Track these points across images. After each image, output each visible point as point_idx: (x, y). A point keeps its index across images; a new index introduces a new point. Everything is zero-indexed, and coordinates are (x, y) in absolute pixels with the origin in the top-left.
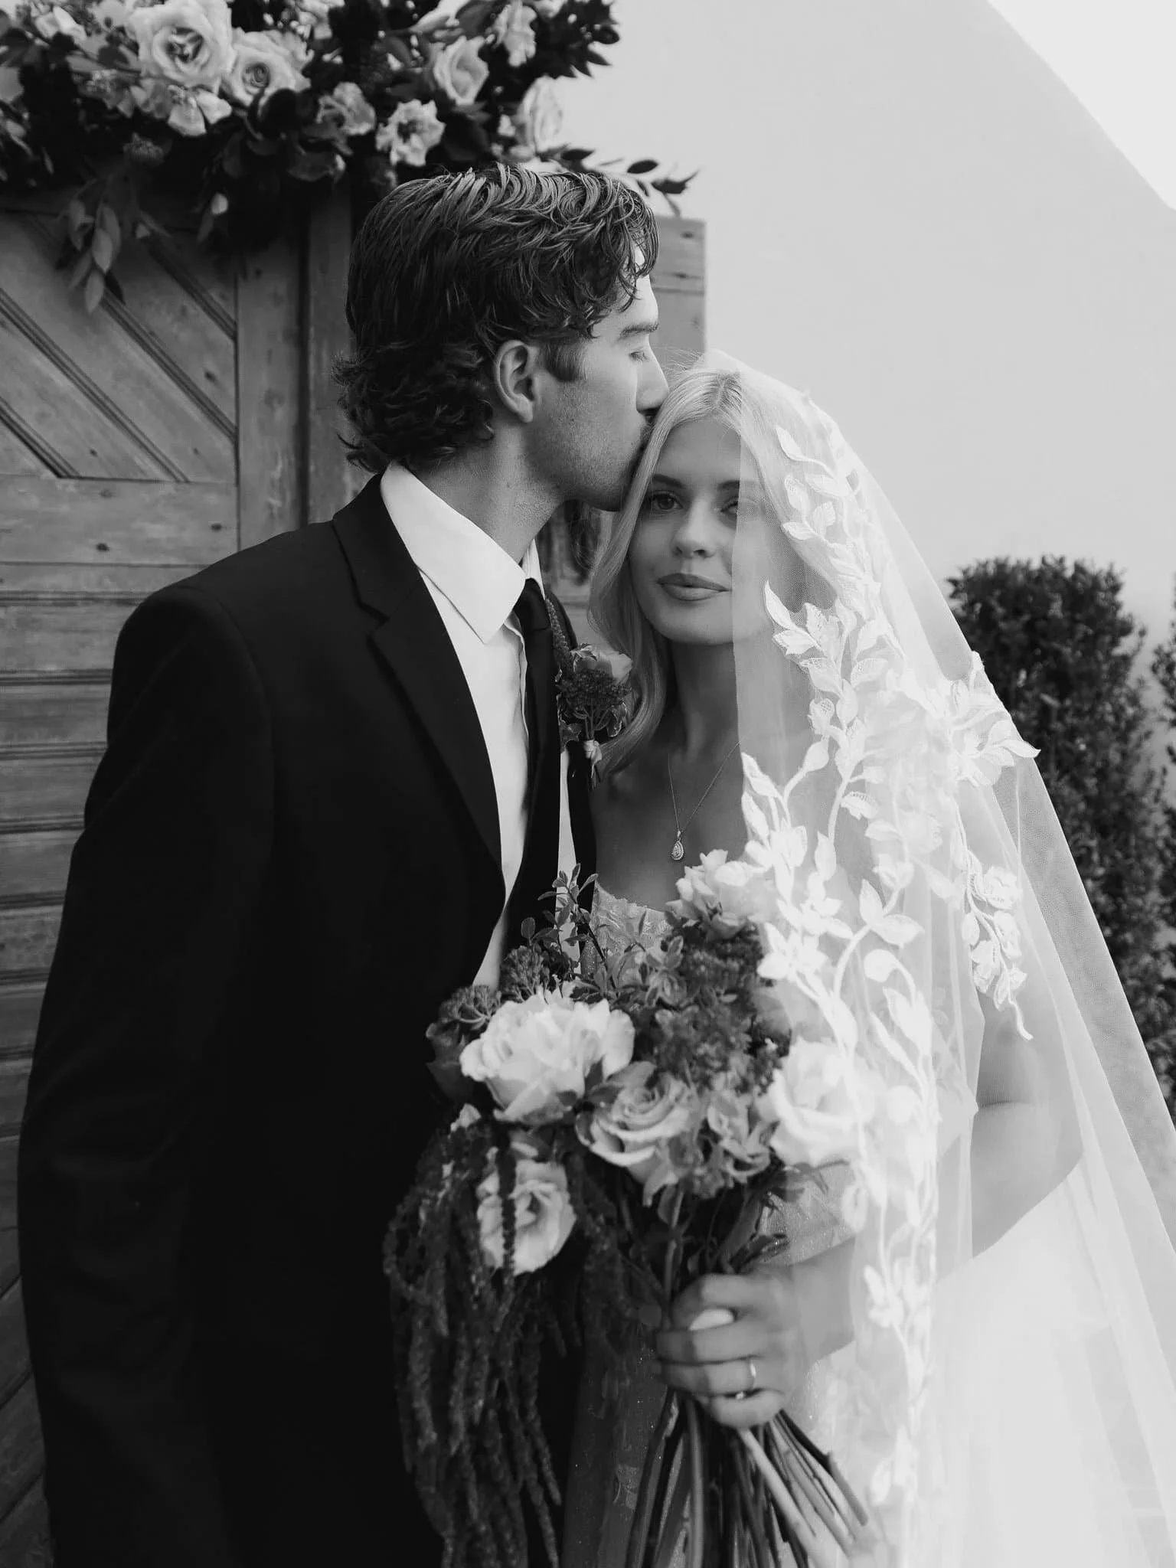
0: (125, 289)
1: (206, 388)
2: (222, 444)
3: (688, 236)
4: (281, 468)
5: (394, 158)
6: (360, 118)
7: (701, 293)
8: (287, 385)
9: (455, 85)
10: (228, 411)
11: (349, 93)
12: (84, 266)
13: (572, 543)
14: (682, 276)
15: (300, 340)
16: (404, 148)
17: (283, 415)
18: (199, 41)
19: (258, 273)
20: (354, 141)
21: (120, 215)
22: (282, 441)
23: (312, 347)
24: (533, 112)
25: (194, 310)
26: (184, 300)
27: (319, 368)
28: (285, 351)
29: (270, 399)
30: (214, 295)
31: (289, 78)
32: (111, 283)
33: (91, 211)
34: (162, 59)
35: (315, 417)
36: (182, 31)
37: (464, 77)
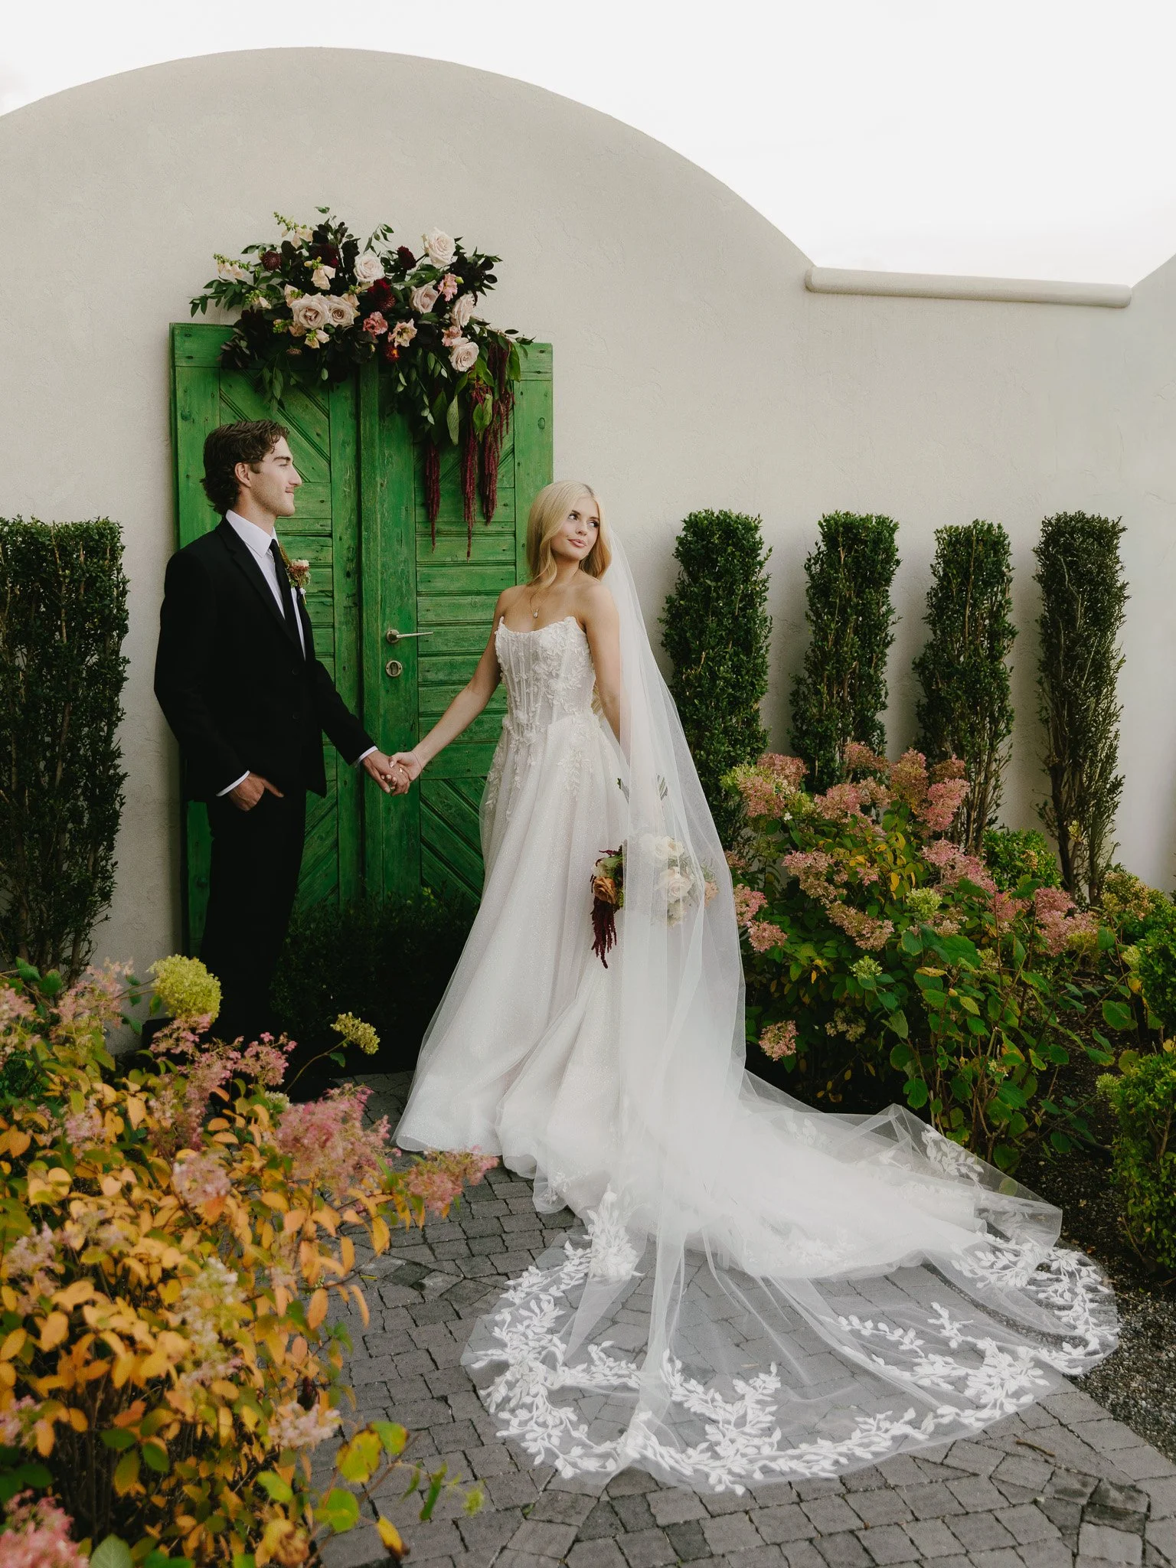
0: (286, 405)
1: (317, 440)
2: (325, 463)
3: (542, 352)
4: (349, 475)
5: (396, 345)
6: (382, 325)
7: (550, 380)
8: (351, 438)
9: (423, 306)
10: (326, 450)
11: (377, 316)
12: (269, 396)
13: (482, 506)
14: (539, 372)
15: (357, 417)
16: (400, 340)
17: (350, 450)
18: (317, 313)
19: (338, 387)
20: (379, 337)
21: (282, 371)
22: (350, 462)
23: (362, 421)
24: (459, 312)
25: (311, 405)
26: (307, 402)
27: (365, 430)
28: (350, 422)
29: (344, 443)
30: (319, 398)
31: (351, 314)
32: (281, 403)
33: (271, 371)
34: (303, 321)
35: (363, 452)
36: (310, 310)
37: (427, 300)
